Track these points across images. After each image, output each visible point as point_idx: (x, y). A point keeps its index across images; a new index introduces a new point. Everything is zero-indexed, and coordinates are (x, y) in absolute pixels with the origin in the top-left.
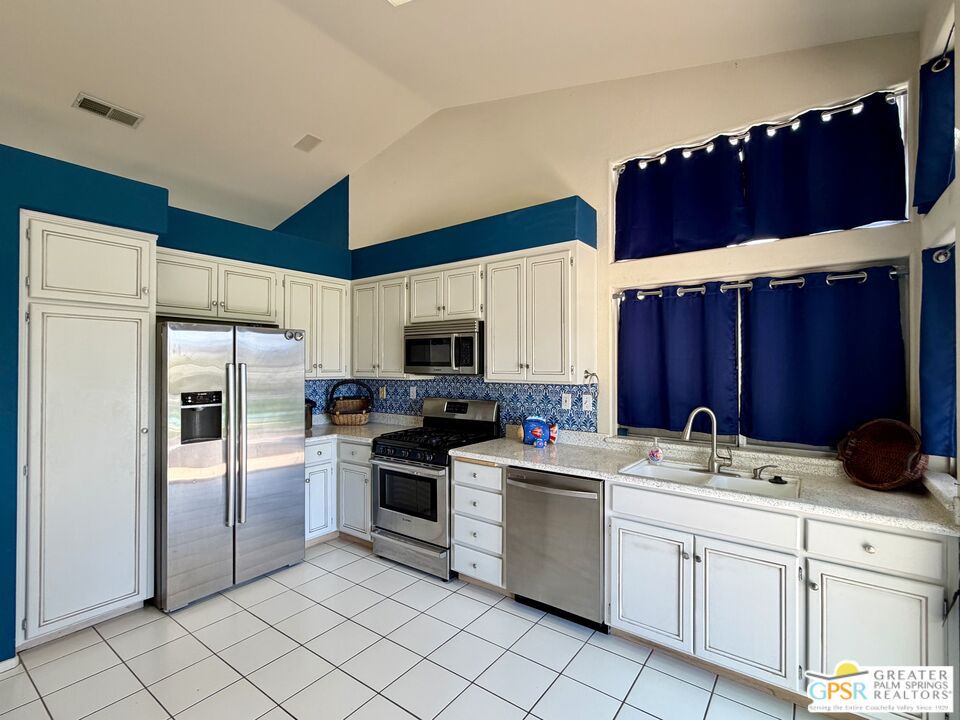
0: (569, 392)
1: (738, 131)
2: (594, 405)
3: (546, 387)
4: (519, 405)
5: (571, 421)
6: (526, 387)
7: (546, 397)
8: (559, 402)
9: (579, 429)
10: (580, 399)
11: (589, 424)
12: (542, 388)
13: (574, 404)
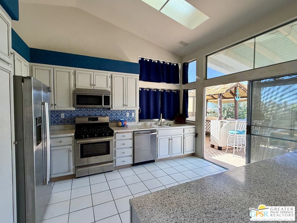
0: (128, 112)
1: (161, 61)
2: (135, 115)
3: (122, 111)
4: (113, 117)
5: (129, 120)
6: (115, 111)
7: (122, 114)
8: (126, 115)
9: (131, 121)
10: (131, 114)
11: (134, 120)
12: (120, 111)
13: (130, 115)
